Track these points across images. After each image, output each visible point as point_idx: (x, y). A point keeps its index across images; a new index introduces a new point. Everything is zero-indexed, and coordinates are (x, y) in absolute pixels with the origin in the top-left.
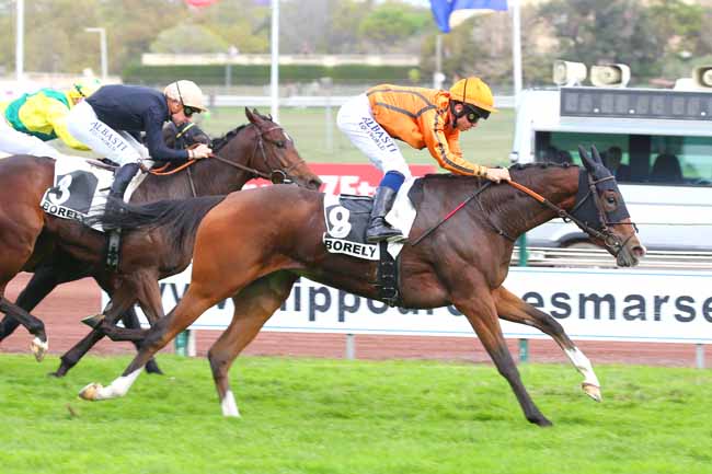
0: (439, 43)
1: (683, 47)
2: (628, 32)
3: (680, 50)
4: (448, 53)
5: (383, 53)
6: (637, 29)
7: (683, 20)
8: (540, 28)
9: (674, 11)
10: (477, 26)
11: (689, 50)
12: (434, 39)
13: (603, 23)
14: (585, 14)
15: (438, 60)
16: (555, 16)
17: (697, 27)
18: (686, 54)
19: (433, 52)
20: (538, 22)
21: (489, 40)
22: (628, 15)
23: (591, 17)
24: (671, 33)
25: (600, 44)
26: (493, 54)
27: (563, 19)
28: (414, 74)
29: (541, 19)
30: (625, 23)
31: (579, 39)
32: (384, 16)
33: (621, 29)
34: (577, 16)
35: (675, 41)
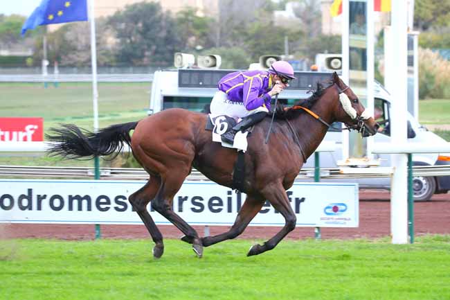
0: (45, 41)
1: (197, 43)
2: (163, 34)
3: (196, 45)
4: (50, 47)
5: (10, 47)
6: (169, 32)
7: (197, 27)
8: (108, 32)
9: (192, 21)
10: (70, 30)
11: (200, 44)
12: (42, 39)
13: (147, 28)
14: (136, 23)
15: (45, 52)
16: (118, 24)
17: (206, 31)
18: (199, 47)
19: (42, 47)
20: (107, 28)
21: (77, 39)
22: (163, 23)
23: (140, 25)
24: (190, 34)
25: (145, 41)
26: (79, 48)
27: (123, 26)
28: (29, 61)
29: (109, 26)
30: (161, 28)
31: (133, 39)
32: (10, 24)
33: (159, 32)
34: (131, 24)
35: (192, 40)
